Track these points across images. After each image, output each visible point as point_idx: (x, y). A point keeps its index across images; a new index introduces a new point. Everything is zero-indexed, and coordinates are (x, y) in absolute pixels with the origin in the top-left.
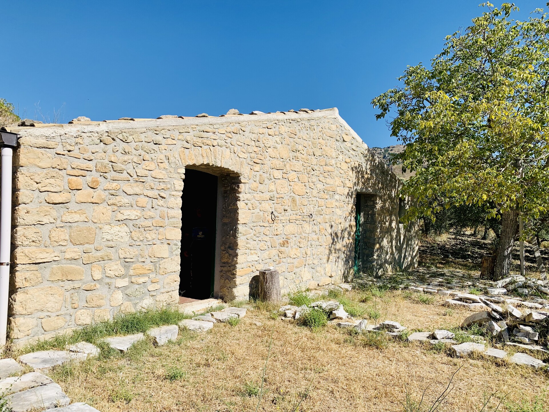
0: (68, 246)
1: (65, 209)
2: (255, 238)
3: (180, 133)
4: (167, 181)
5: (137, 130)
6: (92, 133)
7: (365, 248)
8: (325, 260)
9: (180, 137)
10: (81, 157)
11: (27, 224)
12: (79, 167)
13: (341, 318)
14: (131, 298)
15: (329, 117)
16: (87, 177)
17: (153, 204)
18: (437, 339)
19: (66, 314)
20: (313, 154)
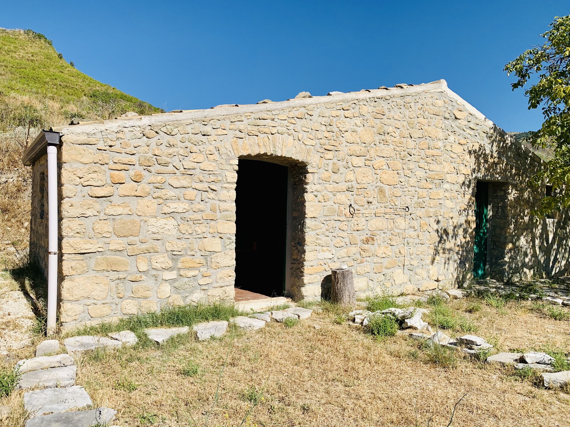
0: (111, 238)
1: (108, 202)
2: (327, 233)
3: (231, 122)
4: (217, 173)
5: (182, 122)
6: (134, 128)
7: (493, 249)
8: (429, 261)
9: (232, 127)
10: (123, 152)
11: (71, 216)
12: (120, 162)
13: (415, 329)
14: (180, 291)
15: (432, 91)
16: (130, 170)
17: (203, 197)
18: (526, 363)
19: (112, 303)
20: (409, 136)
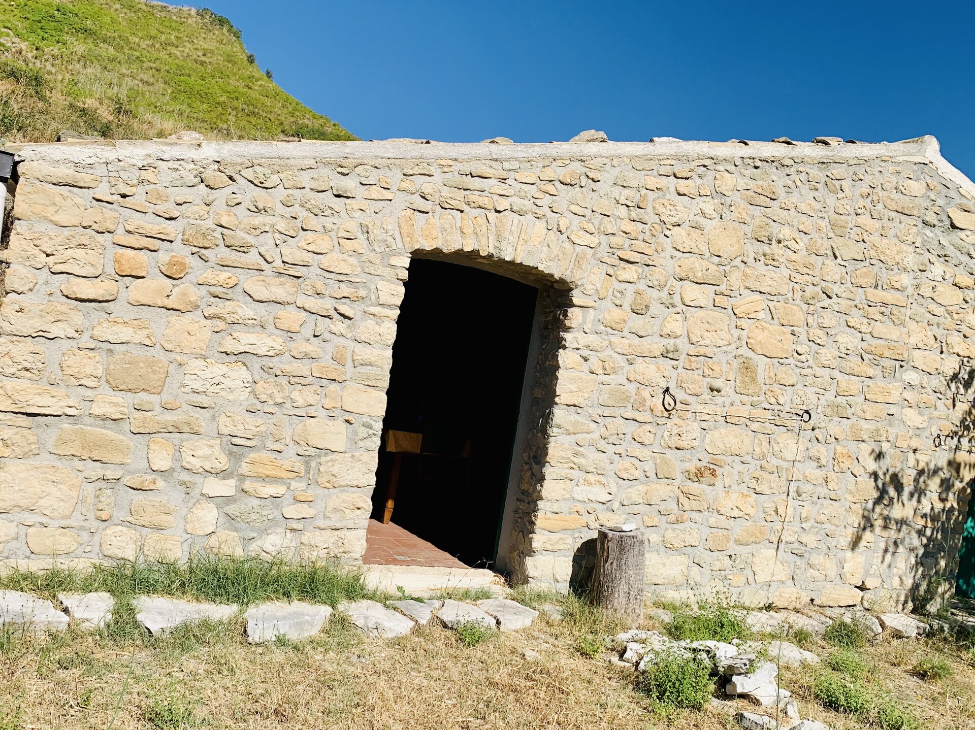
0: (99, 390)
1: (102, 313)
2: (602, 445)
3: (404, 175)
4: (358, 280)
5: (292, 162)
6: (181, 162)
8: (845, 541)
9: (405, 185)
10: (150, 211)
11: (17, 333)
12: (141, 231)
14: (238, 525)
15: (902, 159)
16: (161, 252)
17: (318, 329)
19: (82, 529)
